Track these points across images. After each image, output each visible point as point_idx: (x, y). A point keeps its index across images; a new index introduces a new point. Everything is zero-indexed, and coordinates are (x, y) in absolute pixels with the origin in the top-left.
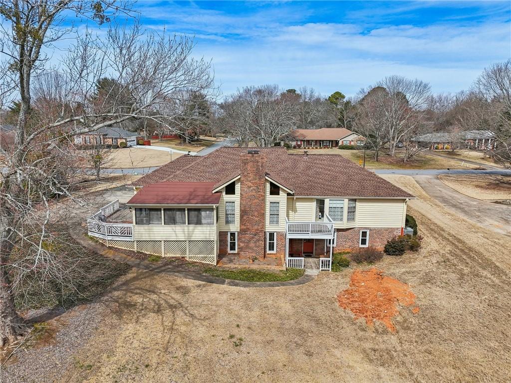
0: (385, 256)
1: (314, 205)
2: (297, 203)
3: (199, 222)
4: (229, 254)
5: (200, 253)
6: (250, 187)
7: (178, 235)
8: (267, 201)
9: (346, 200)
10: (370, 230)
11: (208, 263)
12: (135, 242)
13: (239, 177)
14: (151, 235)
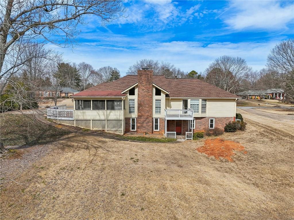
0: (224, 133)
1: (181, 103)
2: (171, 103)
3: (113, 108)
4: (131, 131)
5: (114, 127)
6: (143, 90)
7: (100, 116)
8: (154, 99)
9: (201, 100)
10: (215, 118)
11: (119, 134)
12: (75, 120)
13: (137, 84)
14: (85, 116)
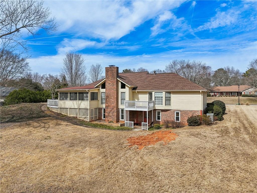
1: (147, 96)
2: (139, 95)
3: (83, 99)
4: (103, 120)
5: (84, 115)
6: (109, 84)
7: (75, 105)
8: (119, 92)
9: (164, 93)
10: (181, 111)
11: (86, 120)
12: (59, 108)
13: (105, 79)
14: (65, 105)
